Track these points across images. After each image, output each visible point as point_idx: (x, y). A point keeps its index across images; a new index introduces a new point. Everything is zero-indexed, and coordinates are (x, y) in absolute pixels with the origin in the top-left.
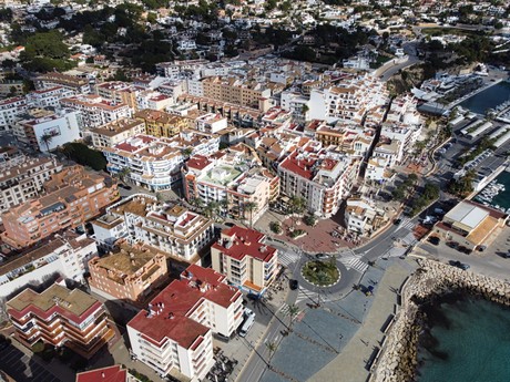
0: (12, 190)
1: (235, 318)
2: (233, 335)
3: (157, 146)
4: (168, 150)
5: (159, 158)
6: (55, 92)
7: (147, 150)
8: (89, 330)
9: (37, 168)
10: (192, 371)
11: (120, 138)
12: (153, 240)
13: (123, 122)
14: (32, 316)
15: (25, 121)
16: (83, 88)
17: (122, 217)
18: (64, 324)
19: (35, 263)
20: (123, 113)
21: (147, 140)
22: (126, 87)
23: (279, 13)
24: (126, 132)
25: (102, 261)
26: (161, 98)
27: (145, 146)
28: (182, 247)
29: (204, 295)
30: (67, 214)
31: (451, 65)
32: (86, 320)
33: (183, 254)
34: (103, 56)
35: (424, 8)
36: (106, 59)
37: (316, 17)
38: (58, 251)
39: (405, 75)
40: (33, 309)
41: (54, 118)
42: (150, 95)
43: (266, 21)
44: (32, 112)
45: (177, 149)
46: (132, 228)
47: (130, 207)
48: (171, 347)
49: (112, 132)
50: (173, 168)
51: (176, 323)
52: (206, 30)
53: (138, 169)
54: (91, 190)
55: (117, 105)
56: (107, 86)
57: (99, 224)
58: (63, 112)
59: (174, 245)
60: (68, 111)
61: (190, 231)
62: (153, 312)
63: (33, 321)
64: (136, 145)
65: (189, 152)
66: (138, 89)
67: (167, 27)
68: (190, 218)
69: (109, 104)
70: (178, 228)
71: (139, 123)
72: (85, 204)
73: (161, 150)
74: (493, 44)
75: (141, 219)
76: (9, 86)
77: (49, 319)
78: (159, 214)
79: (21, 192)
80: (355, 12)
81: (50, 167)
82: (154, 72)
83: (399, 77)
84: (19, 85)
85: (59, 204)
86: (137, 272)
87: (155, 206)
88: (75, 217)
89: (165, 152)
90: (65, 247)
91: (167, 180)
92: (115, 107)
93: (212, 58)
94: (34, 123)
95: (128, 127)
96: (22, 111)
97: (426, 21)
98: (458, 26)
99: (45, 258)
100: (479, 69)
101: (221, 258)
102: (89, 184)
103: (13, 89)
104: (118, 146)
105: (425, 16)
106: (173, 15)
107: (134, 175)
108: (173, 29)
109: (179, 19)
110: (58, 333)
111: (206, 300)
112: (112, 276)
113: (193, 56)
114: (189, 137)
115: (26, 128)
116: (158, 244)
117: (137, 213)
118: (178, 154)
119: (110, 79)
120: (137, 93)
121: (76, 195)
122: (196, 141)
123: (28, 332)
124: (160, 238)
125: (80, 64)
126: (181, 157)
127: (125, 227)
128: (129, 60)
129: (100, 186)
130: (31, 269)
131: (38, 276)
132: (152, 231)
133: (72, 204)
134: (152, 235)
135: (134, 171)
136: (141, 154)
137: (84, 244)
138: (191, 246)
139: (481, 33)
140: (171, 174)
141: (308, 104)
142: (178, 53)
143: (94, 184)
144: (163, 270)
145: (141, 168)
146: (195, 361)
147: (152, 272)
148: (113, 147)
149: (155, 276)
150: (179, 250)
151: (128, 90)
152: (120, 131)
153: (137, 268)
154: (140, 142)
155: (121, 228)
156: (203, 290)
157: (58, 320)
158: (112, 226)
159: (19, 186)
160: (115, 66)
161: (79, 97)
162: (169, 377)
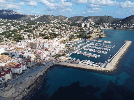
1: (25, 68)
2: (25, 70)
5: (18, 53)
7: (16, 52)
10: (19, 72)
11: (11, 51)
13: (12, 49)
22: (13, 44)
23: (46, 31)
26: (19, 46)
31: (75, 39)
32: (6, 68)
34: (9, 40)
35: (75, 29)
37: (53, 31)
39: (65, 41)
42: (17, 45)
43: (43, 32)
47: (12, 59)
48: (16, 69)
51: (17, 67)
52: (30, 34)
54: (6, 57)
57: (8, 61)
59: (19, 62)
60: (2, 48)
61: (21, 60)
64: (14, 52)
65: (22, 52)
66: (15, 44)
67: (22, 34)
70: (19, 60)
71: (15, 49)
74: (84, 35)
75: (14, 60)
80: (61, 30)
82: (19, 42)
83: (64, 41)
86: (13, 64)
90: (3, 63)
92: (11, 47)
93: (30, 39)
97: (74, 31)
98: (80, 32)
100: (80, 39)
105: (75, 30)
106: (24, 32)
108: (24, 34)
109: (25, 32)
111: (21, 65)
113: (27, 39)
114: (23, 50)
119: (10, 43)
122: (24, 51)
125: (4, 41)
128: (14, 40)
129: (8, 57)
133: (3, 59)
135: (13, 55)
137: (5, 63)
139: (83, 33)
140: (20, 56)
141: (44, 45)
142: (24, 38)
144: (16, 64)
145: (15, 55)
158: (10, 61)
160: (11, 41)
161: (4, 46)
162: (16, 74)
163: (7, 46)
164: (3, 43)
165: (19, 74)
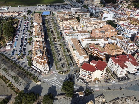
0: (95, 26)
1: (135, 70)
2: (132, 74)
3: (131, 27)
4: (134, 28)
5: (131, 29)
6: (110, 8)
7: (128, 27)
8: (102, 56)
9: (101, 23)
10: (119, 73)
11: (122, 22)
12: (121, 47)
13: (124, 19)
14: (93, 48)
15: (102, 13)
16: (117, 9)
17: (116, 39)
18: (97, 52)
19: (96, 40)
20: (125, 17)
21: (129, 24)
22: (129, 10)
24: (124, 21)
25: (109, 45)
26: (137, 15)
27: (128, 26)
28: (128, 51)
29: (130, 61)
30: (104, 34)
32: (102, 53)
33: (127, 52)
34: (125, 2)
36: (126, 2)
38: (101, 39)
40: (94, 47)
41: (108, 14)
42: (135, 14)
44: (104, 11)
45: (137, 29)
46: (117, 42)
47: (119, 37)
48: (117, 66)
49: (121, 20)
50: (133, 33)
51: (121, 62)
53: (124, 31)
54: (111, 31)
55: (125, 14)
56: (123, 9)
57: (111, 38)
58: (111, 13)
59: (126, 49)
60: (112, 13)
61: (132, 48)
62: (116, 58)
63: (93, 49)
64: (126, 25)
66: (132, 11)
68: (133, 45)
69: (122, 13)
70: (129, 46)
71: (129, 20)
72: (109, 33)
73: (132, 28)
75: (120, 41)
76: (100, 5)
77: (96, 50)
78: (126, 41)
79: (97, 27)
81: (104, 24)
84: (103, 5)
85: (104, 31)
86: (116, 50)
87: (125, 39)
88: (106, 35)
89: (133, 29)
90: (102, 39)
91: (130, 36)
92: (124, 15)
94: (104, 14)
95: (125, 20)
96: (102, 11)
99: (98, 40)
101: (137, 57)
102: (111, 29)
103: (101, 6)
104: (121, 24)
107: (122, 32)
110: (96, 53)
111: (130, 62)
112: (110, 49)
115: (102, 14)
116: (122, 48)
117: (120, 39)
118: (137, 30)
119: (125, 8)
120: (131, 12)
121: (108, 31)
123: (91, 51)
124: (123, 46)
125: (118, 3)
126: (137, 31)
127: (116, 41)
128: (132, 4)
129: (114, 31)
130: (95, 40)
131: (96, 42)
132: (122, 44)
133: (106, 32)
134: (121, 45)
135: (122, 31)
136: (126, 27)
137: (106, 40)
138: (130, 51)
140: (132, 35)
143: (113, 30)
144: (121, 53)
145: (125, 30)
146: (121, 71)
147: (119, 52)
148: (120, 24)
149: (119, 53)
150: (127, 51)
151: (129, 11)
152: (123, 21)
153: (116, 49)
154: (127, 24)
155: (115, 41)
156: (130, 60)
157: (97, 51)
158: (113, 40)
159: (97, 25)
160: (128, 5)
161: (116, 10)
162: (113, 72)
163: (119, 11)
164: (116, 4)
165: (118, 76)
